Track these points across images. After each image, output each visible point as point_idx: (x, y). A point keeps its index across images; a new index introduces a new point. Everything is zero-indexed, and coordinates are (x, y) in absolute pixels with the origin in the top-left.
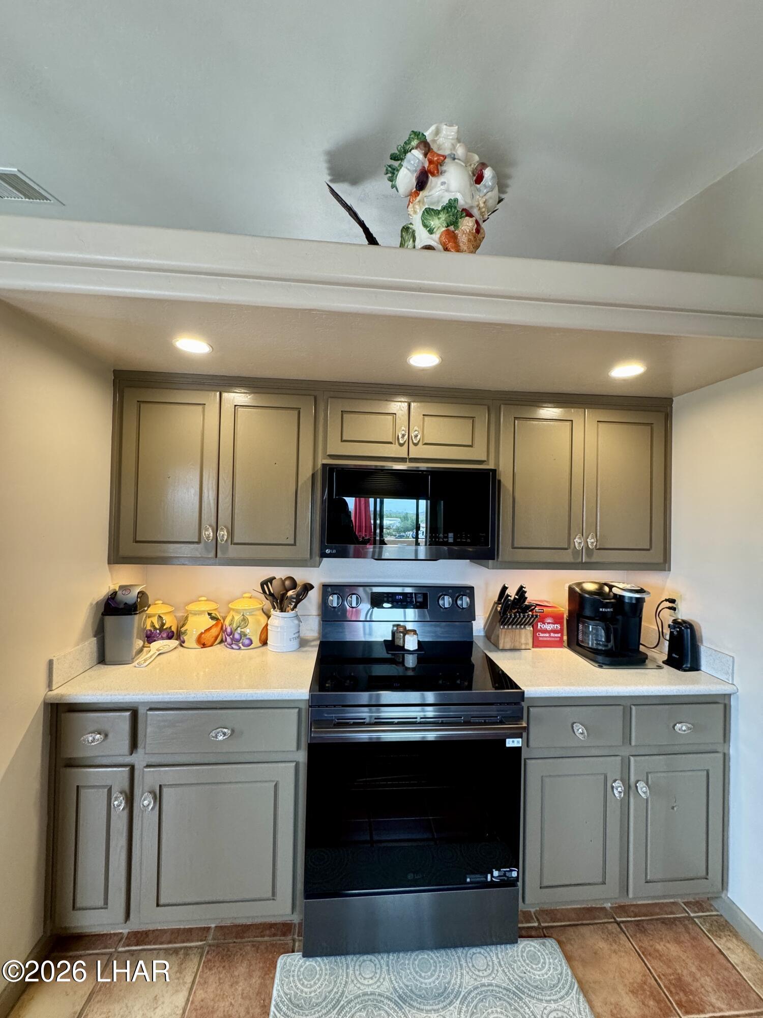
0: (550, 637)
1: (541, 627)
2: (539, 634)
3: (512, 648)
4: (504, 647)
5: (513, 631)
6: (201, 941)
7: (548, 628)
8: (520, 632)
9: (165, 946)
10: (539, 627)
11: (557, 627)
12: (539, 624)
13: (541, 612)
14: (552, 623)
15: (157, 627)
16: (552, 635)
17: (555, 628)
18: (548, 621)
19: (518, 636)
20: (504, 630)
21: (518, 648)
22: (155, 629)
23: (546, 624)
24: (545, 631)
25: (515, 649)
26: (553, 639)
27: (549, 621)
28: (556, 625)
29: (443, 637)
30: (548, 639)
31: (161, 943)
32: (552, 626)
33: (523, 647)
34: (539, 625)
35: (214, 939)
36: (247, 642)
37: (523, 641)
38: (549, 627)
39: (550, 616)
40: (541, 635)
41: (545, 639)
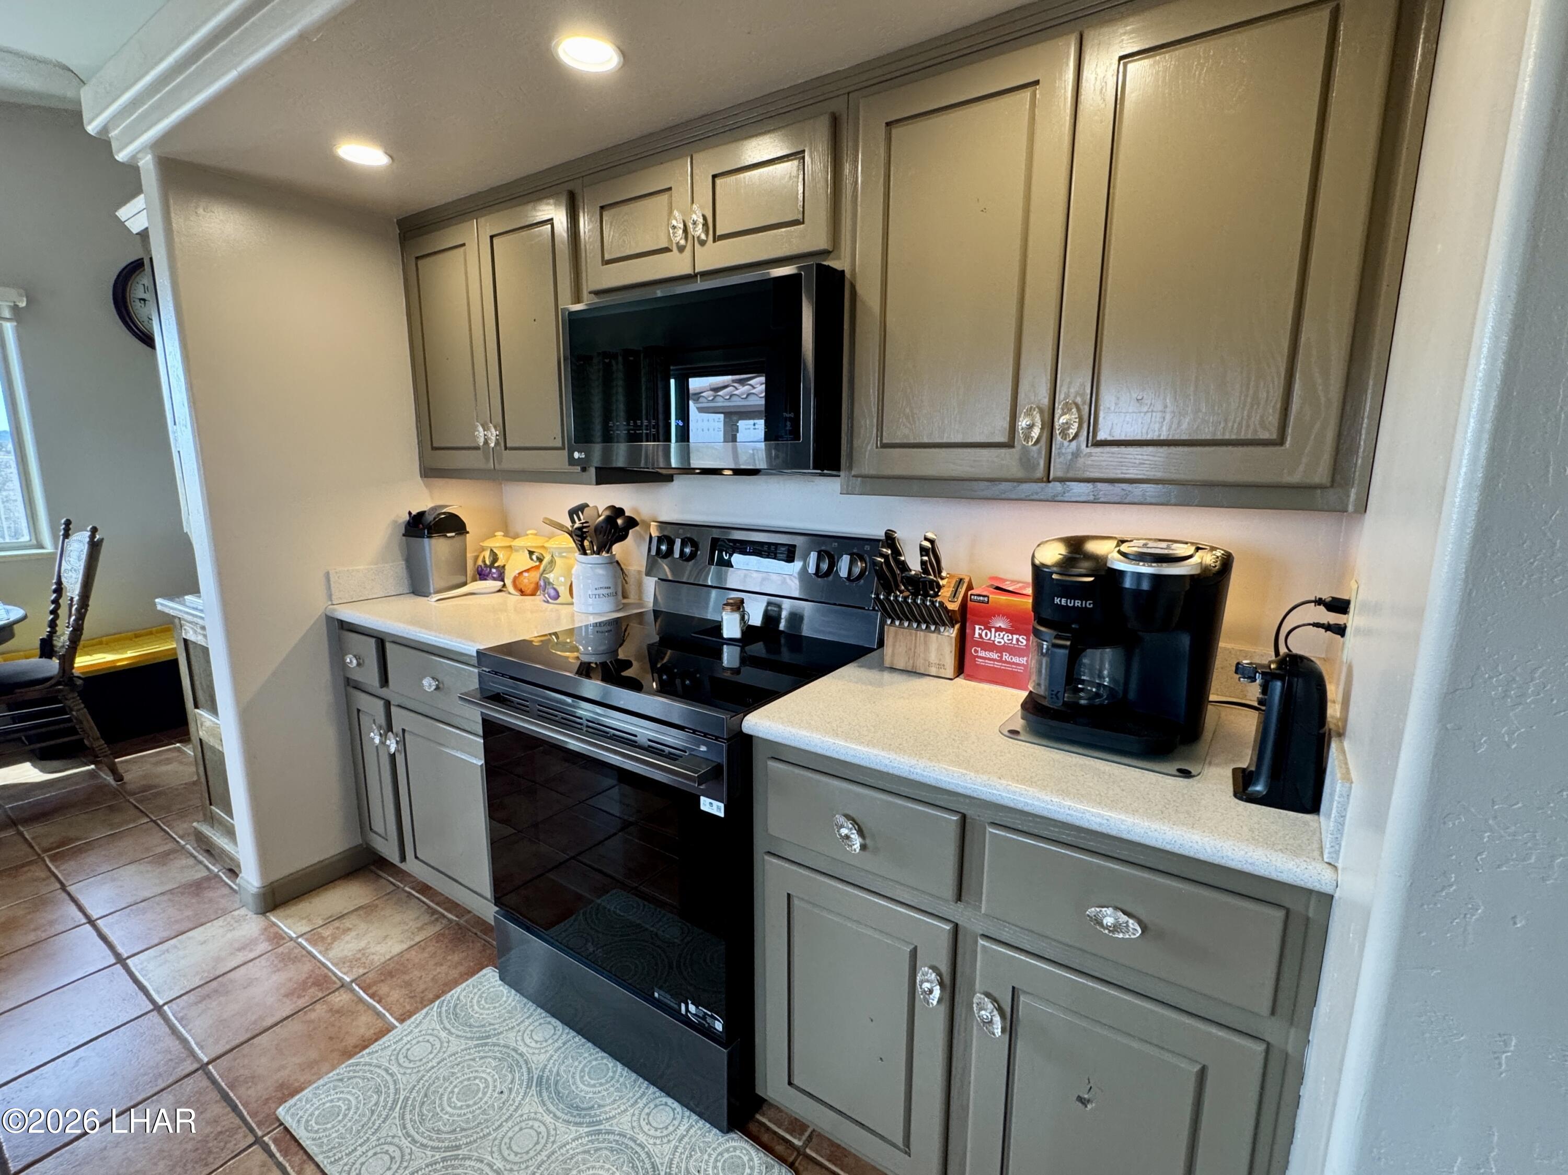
0: (1001, 661)
1: (980, 635)
2: (976, 651)
3: (909, 669)
4: (892, 663)
5: (911, 634)
6: (457, 917)
7: (997, 640)
8: (925, 637)
9: (431, 904)
10: (977, 635)
11: (1018, 640)
12: (977, 627)
13: (983, 602)
14: (1007, 631)
15: (488, 563)
16: (1006, 657)
17: (1014, 642)
18: (998, 625)
19: (922, 648)
20: (892, 629)
21: (922, 671)
22: (485, 564)
23: (993, 630)
24: (991, 647)
25: (915, 673)
26: (1003, 666)
27: (1000, 623)
28: (1015, 637)
29: (823, 632)
30: (997, 665)
31: (432, 901)
32: (1005, 638)
33: (933, 671)
34: (977, 631)
35: (466, 921)
36: (552, 593)
37: (933, 657)
38: (1000, 639)
39: (1003, 616)
40: (982, 654)
41: (990, 664)
